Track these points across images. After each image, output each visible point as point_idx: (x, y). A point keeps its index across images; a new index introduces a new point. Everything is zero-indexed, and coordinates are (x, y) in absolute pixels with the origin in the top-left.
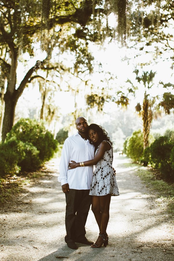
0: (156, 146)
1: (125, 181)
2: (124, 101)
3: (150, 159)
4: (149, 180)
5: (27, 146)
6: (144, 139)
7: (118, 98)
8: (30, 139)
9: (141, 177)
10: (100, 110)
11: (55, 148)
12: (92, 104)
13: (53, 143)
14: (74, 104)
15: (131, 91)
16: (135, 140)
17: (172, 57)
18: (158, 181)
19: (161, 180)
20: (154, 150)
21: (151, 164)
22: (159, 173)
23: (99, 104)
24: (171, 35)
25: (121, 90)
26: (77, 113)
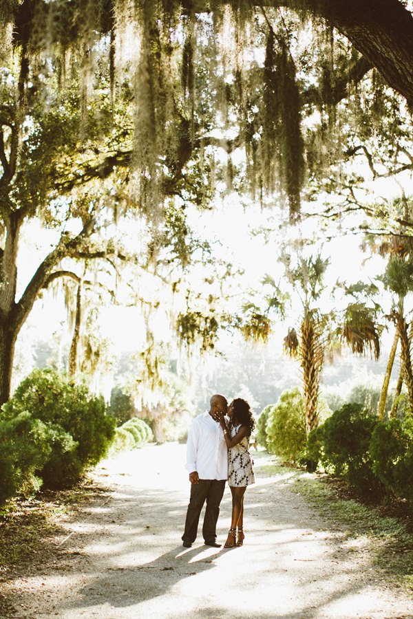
0: (336, 426)
1: (270, 504)
2: (259, 326)
3: (323, 454)
4: (324, 501)
5: (51, 432)
6: (307, 408)
7: (247, 319)
8: (57, 417)
9: (305, 495)
10: (208, 348)
11: (110, 435)
12: (190, 334)
13: (105, 424)
14: (146, 333)
15: (274, 302)
16: (286, 413)
17: (362, 226)
18: (344, 503)
19: (349, 500)
20: (332, 435)
21: (326, 465)
22: (344, 485)
23: (205, 333)
24: (358, 175)
25: (252, 300)
26: (153, 353)
